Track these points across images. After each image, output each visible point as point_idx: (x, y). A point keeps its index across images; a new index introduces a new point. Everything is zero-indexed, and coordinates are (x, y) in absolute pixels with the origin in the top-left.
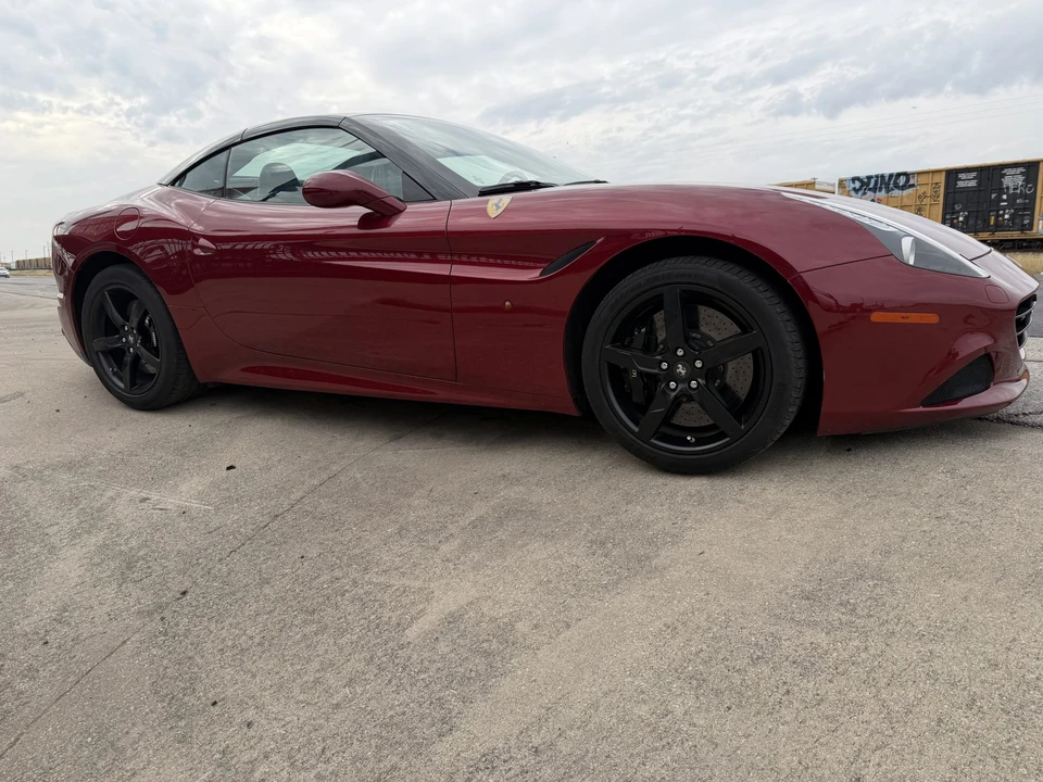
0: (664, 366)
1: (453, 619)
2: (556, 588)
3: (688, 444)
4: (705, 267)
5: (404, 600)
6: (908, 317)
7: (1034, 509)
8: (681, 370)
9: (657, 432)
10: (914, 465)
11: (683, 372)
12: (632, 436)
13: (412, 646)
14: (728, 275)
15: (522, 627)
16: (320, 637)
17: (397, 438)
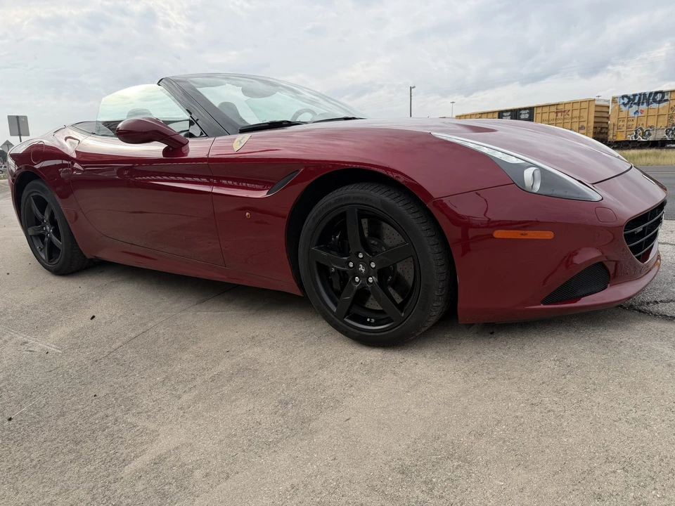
0: (351, 265)
1: (159, 461)
2: (236, 442)
3: (369, 324)
4: (372, 192)
5: (139, 440)
6: (526, 234)
7: (612, 404)
8: (362, 268)
9: (348, 313)
10: (534, 351)
11: (363, 270)
12: (332, 315)
13: (122, 480)
14: (388, 199)
15: (198, 474)
16: (72, 465)
17: (199, 303)
